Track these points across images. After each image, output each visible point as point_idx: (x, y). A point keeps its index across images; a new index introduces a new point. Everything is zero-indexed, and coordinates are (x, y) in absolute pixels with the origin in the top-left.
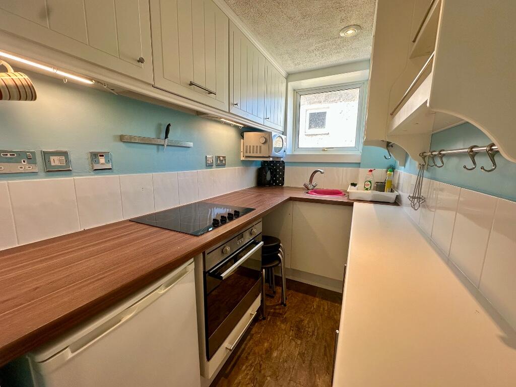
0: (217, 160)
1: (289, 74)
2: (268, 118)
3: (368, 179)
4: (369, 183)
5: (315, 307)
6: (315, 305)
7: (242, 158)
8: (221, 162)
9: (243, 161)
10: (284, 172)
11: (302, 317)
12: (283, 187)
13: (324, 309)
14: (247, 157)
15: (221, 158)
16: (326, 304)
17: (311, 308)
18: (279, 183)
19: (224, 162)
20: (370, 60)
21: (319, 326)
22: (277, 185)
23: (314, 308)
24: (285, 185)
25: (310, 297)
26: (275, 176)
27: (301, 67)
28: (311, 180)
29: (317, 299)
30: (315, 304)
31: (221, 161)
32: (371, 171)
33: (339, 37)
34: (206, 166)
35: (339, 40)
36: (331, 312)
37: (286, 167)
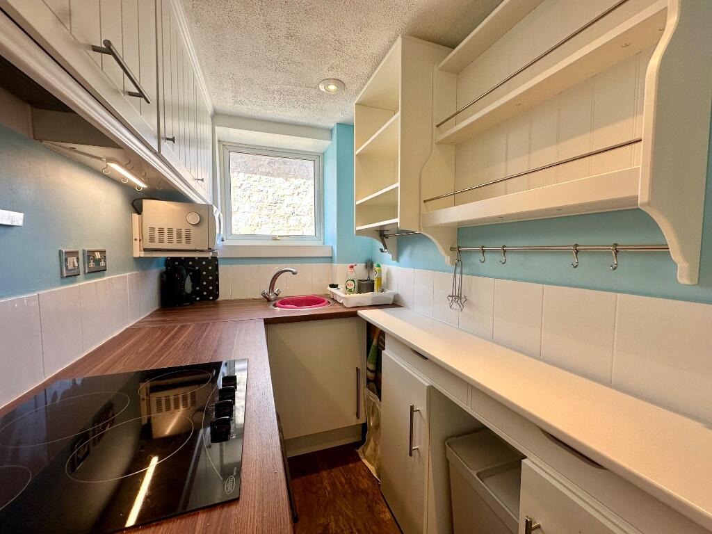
0: (89, 260)
1: (215, 113)
2: (202, 180)
3: (349, 278)
4: (352, 282)
5: (329, 489)
6: (327, 486)
7: (138, 253)
8: (96, 265)
9: (139, 260)
10: (217, 275)
11: (322, 520)
12: (217, 304)
13: (341, 483)
14: (145, 250)
15: (98, 255)
16: (339, 473)
17: (325, 495)
18: (209, 295)
19: (102, 264)
20: (331, 131)
21: (352, 516)
22: (204, 299)
23: (329, 492)
24: (220, 298)
25: (314, 477)
26: (200, 284)
27: (244, 109)
28: (272, 286)
29: (324, 473)
30: (326, 483)
31: (97, 262)
32: (352, 267)
33: (317, 88)
34: (62, 277)
35: (313, 92)
36: (352, 481)
37: (220, 267)
